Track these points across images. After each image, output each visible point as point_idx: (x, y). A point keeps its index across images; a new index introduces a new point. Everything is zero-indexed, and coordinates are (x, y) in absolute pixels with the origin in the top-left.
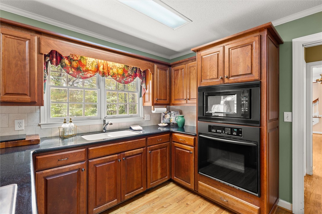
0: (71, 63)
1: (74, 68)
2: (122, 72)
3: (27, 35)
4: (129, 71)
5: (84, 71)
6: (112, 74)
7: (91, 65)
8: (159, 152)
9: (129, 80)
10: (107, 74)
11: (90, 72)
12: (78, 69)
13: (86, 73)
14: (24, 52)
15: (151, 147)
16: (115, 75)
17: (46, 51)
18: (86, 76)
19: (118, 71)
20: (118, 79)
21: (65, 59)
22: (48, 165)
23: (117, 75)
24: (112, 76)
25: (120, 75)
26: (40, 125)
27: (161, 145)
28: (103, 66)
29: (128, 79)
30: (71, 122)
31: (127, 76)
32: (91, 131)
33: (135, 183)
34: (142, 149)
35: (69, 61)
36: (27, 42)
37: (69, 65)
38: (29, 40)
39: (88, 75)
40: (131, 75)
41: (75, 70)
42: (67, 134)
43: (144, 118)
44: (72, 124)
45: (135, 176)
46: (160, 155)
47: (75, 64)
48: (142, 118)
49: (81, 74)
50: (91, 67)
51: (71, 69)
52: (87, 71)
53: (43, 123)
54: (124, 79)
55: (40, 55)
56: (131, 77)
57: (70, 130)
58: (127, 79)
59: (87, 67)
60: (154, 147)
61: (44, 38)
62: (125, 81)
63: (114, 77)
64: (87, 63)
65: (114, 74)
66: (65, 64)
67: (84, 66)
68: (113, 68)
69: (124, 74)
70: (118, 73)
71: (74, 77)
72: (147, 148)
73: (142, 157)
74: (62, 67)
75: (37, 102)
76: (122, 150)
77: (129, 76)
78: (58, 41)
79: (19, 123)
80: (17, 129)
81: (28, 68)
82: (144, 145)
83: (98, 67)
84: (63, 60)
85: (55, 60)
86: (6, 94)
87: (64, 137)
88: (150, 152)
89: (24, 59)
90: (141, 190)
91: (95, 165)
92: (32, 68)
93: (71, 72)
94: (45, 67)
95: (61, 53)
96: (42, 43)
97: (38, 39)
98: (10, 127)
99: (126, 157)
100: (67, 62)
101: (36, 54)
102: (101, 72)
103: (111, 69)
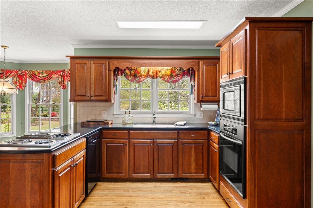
0: (130, 72)
1: (132, 75)
2: (169, 72)
4: (177, 71)
5: (138, 77)
6: (161, 75)
7: (144, 71)
8: (193, 147)
9: (177, 79)
10: (156, 77)
11: (143, 77)
12: (135, 76)
13: (140, 78)
14: (102, 72)
15: (183, 140)
16: (163, 77)
17: (113, 68)
18: (140, 80)
19: (166, 72)
20: (166, 79)
21: (127, 70)
23: (165, 76)
24: (161, 78)
25: (168, 76)
26: (114, 115)
27: (195, 141)
28: (152, 70)
30: (126, 114)
31: (175, 76)
33: (166, 168)
34: (173, 140)
35: (129, 71)
36: (104, 66)
37: (129, 73)
38: (105, 64)
39: (142, 79)
40: (179, 74)
41: (133, 76)
42: (126, 122)
43: (195, 115)
45: (166, 162)
46: (194, 150)
47: (133, 72)
48: (193, 115)
49: (137, 79)
50: (144, 72)
51: (131, 76)
52: (141, 76)
53: (115, 114)
54: (172, 79)
55: (110, 72)
56: (179, 76)
57: (129, 120)
58: (175, 78)
59: (141, 73)
60: (188, 141)
61: (111, 61)
62: (172, 80)
63: (163, 78)
64: (141, 70)
65: (163, 75)
66: (127, 74)
67: (139, 72)
68: (161, 70)
69: (172, 74)
70: (166, 74)
71: (132, 82)
72: (179, 141)
73: (174, 147)
74: (125, 76)
75: (108, 100)
76: (154, 137)
77: (177, 75)
78: (119, 60)
79: (104, 113)
80: (103, 116)
81: (104, 80)
82: (176, 137)
83: (148, 72)
84: (125, 71)
85: (120, 72)
86: (95, 96)
87: (125, 124)
88: (182, 145)
89: (102, 76)
90: (172, 175)
91: (134, 144)
92: (106, 80)
93: (130, 79)
94: (115, 77)
95: (121, 68)
96: (111, 64)
97: (109, 62)
98: (101, 114)
99: (158, 144)
100: (128, 72)
101: (108, 72)
102: (150, 76)
103: (160, 72)
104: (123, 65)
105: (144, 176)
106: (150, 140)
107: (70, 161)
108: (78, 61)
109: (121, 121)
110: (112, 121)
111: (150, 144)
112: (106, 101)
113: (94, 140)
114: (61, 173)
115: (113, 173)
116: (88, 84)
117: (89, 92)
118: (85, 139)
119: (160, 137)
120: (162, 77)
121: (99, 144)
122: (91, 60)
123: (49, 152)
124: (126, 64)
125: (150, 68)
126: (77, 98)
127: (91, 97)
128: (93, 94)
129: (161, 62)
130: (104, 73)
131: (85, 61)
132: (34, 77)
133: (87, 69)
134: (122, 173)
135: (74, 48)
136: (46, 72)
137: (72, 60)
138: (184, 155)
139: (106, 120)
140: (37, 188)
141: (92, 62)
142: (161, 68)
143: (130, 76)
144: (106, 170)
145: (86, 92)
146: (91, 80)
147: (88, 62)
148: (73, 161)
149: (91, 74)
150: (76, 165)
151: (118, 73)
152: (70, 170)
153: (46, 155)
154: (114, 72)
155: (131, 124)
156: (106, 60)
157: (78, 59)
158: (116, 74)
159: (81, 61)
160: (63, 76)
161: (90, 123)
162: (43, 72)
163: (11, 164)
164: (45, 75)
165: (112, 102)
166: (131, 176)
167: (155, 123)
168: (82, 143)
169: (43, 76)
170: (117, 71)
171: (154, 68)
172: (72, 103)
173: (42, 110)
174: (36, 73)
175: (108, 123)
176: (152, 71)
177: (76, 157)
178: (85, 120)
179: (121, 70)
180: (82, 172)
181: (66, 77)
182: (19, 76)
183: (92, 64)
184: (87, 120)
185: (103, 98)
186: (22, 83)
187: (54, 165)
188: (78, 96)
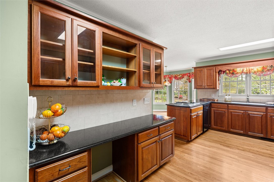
0: (229, 72)
1: (231, 73)
2: (261, 69)
3: (212, 68)
4: (268, 68)
5: (235, 74)
6: (254, 72)
7: (240, 70)
9: (269, 73)
10: (249, 73)
14: (211, 73)
15: (271, 114)
17: (218, 71)
18: (237, 76)
19: (258, 69)
20: (258, 74)
22: (215, 107)
24: (253, 73)
25: (260, 71)
26: (219, 96)
29: (267, 72)
30: (226, 96)
31: (267, 71)
32: (240, 101)
33: (256, 130)
34: (262, 113)
36: (212, 70)
39: (238, 75)
40: (270, 70)
42: (227, 100)
44: (230, 97)
45: (256, 126)
47: (231, 72)
49: (234, 75)
52: (237, 73)
55: (216, 73)
56: (271, 71)
57: (229, 99)
59: (237, 71)
61: (217, 67)
62: (264, 74)
67: (235, 71)
68: (254, 69)
69: (263, 70)
70: (258, 71)
71: (231, 77)
72: (268, 114)
73: (263, 117)
74: (226, 74)
75: (215, 88)
76: (246, 110)
77: (269, 70)
78: (222, 66)
79: (213, 95)
80: (212, 96)
81: (212, 77)
82: (265, 111)
83: (243, 70)
84: (226, 72)
85: (222, 72)
86: (207, 86)
87: (225, 101)
88: (270, 117)
89: (211, 75)
90: (262, 135)
91: (231, 112)
92: (213, 78)
93: (229, 75)
94: (219, 75)
95: (223, 70)
96: (216, 69)
97: (215, 68)
98: (210, 96)
99: (249, 114)
100: (228, 71)
101: (214, 73)
102: (244, 73)
103: (252, 69)
104: (224, 68)
105: (239, 131)
106: (243, 111)
107: (196, 113)
108: (198, 69)
109: (224, 100)
110: (218, 99)
111: (243, 113)
112: (214, 88)
113: (207, 107)
114: (193, 116)
115: (218, 126)
116: (203, 80)
117: (204, 84)
118: (203, 106)
119: (251, 110)
120: (255, 73)
121: (210, 110)
122: (205, 68)
123: (189, 107)
124: (226, 67)
125: (244, 68)
126: (198, 87)
127: (205, 86)
128: (206, 85)
129: (252, 63)
130: (212, 74)
131: (202, 69)
132: (176, 77)
133: (203, 73)
134: (224, 127)
135: (196, 63)
136: (181, 75)
137: (195, 69)
138: (272, 124)
139: (214, 99)
140: (185, 120)
141: (205, 69)
142: (253, 67)
143: (229, 74)
144: (214, 124)
145: (202, 84)
146: (205, 78)
147: (203, 69)
148: (198, 114)
149: (205, 75)
150: (199, 115)
151: (221, 73)
152: (196, 117)
153: (188, 108)
154: (219, 72)
155: (230, 101)
156: (214, 67)
157: (198, 68)
158: (220, 74)
159: (200, 69)
160: (189, 76)
161: (205, 100)
162: (180, 75)
163: (176, 110)
164: (181, 76)
165: (217, 89)
166: (229, 130)
167: (249, 101)
168: (201, 107)
169: (180, 77)
170: (220, 72)
171: (247, 68)
172: (195, 90)
173: (175, 94)
174: (177, 75)
175: (215, 100)
176: (246, 70)
177: (199, 112)
178: (202, 98)
179: (223, 71)
180: (201, 120)
181: (191, 77)
182: (169, 77)
183: (205, 70)
184: (203, 98)
185: (212, 87)
186: (171, 81)
187: (191, 113)
188: (198, 86)
